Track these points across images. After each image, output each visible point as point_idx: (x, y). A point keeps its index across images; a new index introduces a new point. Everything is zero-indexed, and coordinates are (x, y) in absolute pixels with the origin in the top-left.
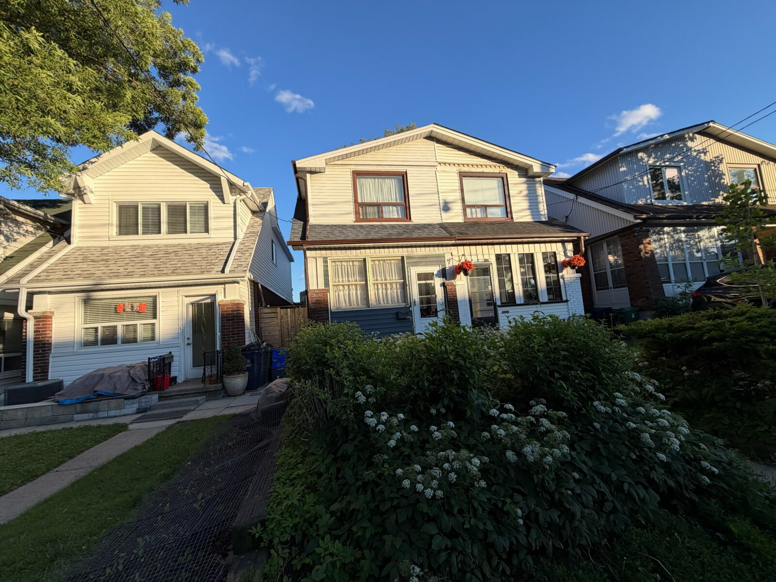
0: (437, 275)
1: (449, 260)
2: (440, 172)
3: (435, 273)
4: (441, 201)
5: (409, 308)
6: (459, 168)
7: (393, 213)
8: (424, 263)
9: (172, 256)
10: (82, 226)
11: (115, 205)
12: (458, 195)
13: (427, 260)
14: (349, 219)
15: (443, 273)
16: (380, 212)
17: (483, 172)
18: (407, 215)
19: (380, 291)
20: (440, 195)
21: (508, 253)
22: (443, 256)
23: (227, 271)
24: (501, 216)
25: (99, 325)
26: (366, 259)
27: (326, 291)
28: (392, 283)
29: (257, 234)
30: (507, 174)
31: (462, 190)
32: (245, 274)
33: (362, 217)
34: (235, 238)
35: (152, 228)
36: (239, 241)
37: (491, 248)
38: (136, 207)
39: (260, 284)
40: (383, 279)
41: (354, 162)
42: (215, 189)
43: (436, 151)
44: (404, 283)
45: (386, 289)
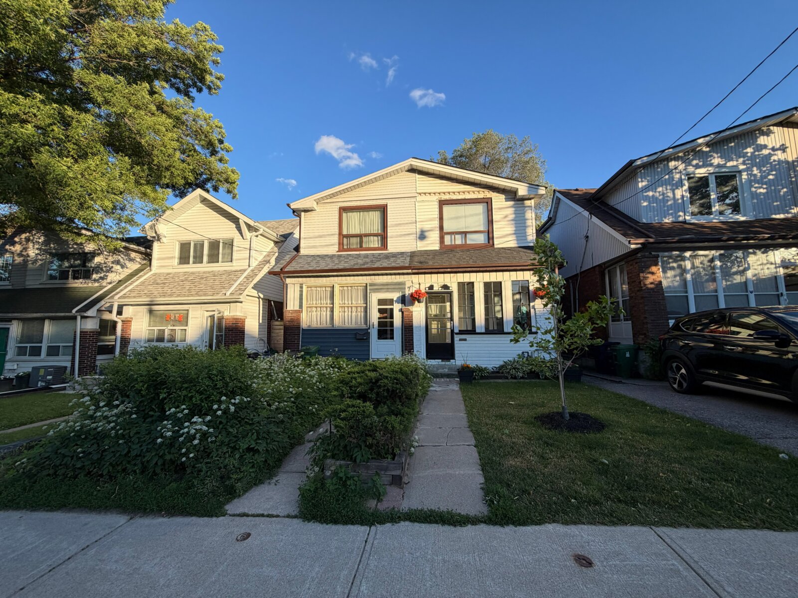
0: (396, 301)
1: (409, 288)
2: (419, 202)
3: (395, 299)
5: (367, 329)
6: (440, 197)
7: (375, 242)
8: (385, 290)
9: (203, 281)
10: (159, 259)
11: (177, 243)
12: (436, 223)
13: (389, 287)
14: (333, 250)
15: (403, 300)
16: (361, 242)
17: (465, 199)
18: (384, 245)
19: (346, 314)
20: (417, 224)
21: (471, 281)
22: (403, 284)
23: (228, 293)
24: (483, 242)
25: (156, 328)
26: (334, 285)
27: (300, 311)
28: (357, 307)
29: (268, 262)
30: (491, 198)
31: (441, 218)
32: (241, 297)
33: (345, 247)
34: (249, 266)
35: (199, 259)
36: (251, 268)
37: (453, 277)
38: (190, 244)
39: (274, 302)
40: (350, 303)
41: (340, 200)
42: (239, 229)
43: (418, 182)
44: (366, 307)
45: (351, 312)
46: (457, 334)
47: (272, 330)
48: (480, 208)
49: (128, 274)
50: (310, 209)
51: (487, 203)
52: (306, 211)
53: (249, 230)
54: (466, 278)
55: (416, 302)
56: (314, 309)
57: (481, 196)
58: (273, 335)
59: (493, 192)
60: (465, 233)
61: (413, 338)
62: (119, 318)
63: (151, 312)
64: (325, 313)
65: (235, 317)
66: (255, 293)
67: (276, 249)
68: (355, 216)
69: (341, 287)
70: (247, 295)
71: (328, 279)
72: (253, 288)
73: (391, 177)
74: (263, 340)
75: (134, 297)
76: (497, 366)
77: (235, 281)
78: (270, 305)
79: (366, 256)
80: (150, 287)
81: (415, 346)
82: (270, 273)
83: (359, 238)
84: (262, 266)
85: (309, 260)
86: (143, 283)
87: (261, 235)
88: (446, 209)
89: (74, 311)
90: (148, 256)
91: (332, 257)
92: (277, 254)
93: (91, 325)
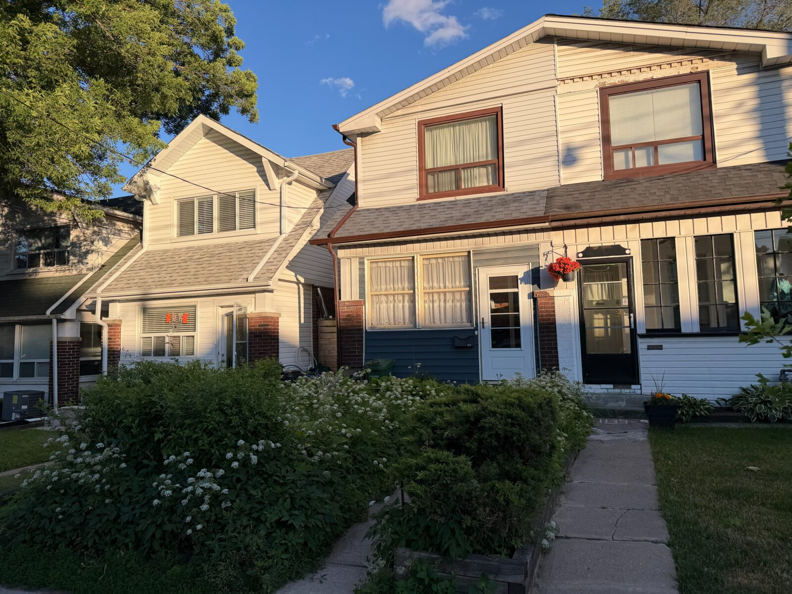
0: (522, 280)
1: (546, 255)
2: (562, 95)
3: (520, 276)
4: (560, 148)
5: (473, 331)
6: (602, 81)
7: (482, 178)
8: (503, 261)
9: (214, 260)
10: (153, 229)
11: (176, 203)
12: (596, 132)
13: (509, 255)
14: (411, 197)
15: (535, 277)
16: (458, 180)
17: (652, 80)
18: (499, 180)
19: (436, 304)
20: (560, 136)
21: (669, 235)
22: (536, 247)
23: (251, 278)
24: (692, 160)
25: (152, 335)
26: (413, 257)
27: (360, 303)
28: (453, 293)
29: (309, 224)
30: (708, 72)
31: (605, 122)
32: (270, 283)
33: (431, 191)
34: (281, 233)
35: (207, 227)
36: (284, 236)
37: (631, 229)
38: (193, 202)
39: (322, 289)
40: (442, 285)
41: (420, 109)
42: (262, 173)
43: (557, 59)
44: (470, 292)
45: (445, 301)
46: (642, 336)
47: (320, 335)
48: (683, 95)
49: (113, 254)
50: (370, 131)
51: (699, 82)
52: (364, 134)
53: (277, 174)
54: (659, 230)
55: (561, 280)
56: (383, 298)
57: (686, 69)
58: (321, 342)
59: (712, 59)
60: (654, 146)
61: (556, 344)
62: (104, 321)
63: (145, 310)
64: (401, 305)
65: (263, 315)
66: (291, 275)
67: (320, 203)
68: (445, 134)
69: (427, 259)
70: (280, 280)
71: (404, 247)
72: (287, 267)
73: (509, 57)
74: (306, 350)
75: (122, 289)
76: (727, 397)
77: (261, 258)
78: (315, 294)
79: (468, 203)
80: (142, 273)
81: (560, 360)
82: (312, 242)
83: (453, 173)
84: (300, 231)
85: (373, 216)
86: (132, 267)
87: (296, 181)
88: (615, 104)
89: (48, 312)
90: (138, 225)
91: (408, 209)
92: (322, 211)
93: (70, 332)
